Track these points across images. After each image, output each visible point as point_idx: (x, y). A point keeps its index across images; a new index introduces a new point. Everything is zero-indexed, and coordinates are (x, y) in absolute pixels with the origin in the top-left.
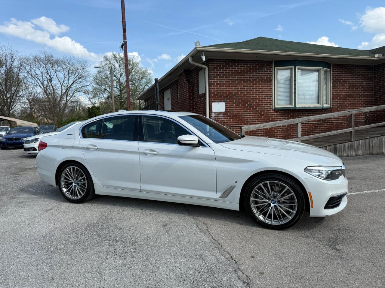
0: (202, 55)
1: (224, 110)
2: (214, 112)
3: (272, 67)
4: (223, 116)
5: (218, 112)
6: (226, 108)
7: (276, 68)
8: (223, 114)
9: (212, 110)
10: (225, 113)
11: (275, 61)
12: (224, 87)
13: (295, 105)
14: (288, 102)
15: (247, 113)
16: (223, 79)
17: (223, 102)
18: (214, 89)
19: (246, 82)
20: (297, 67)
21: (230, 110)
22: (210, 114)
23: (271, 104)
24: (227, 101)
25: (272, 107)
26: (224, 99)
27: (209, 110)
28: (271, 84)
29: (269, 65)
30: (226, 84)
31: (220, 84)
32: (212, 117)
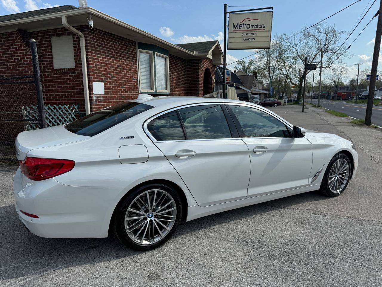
0: (90, 20)
1: (103, 93)
2: (95, 95)
3: (136, 49)
4: (104, 100)
5: (98, 94)
6: (105, 89)
7: (139, 50)
8: (103, 97)
9: (92, 91)
10: (104, 95)
11: (138, 42)
12: (102, 64)
13: (156, 90)
14: (149, 87)
15: (122, 97)
16: (101, 54)
17: (102, 82)
18: (93, 64)
19: (119, 61)
20: (156, 52)
21: (108, 92)
22: (90, 97)
23: (138, 88)
24: (105, 81)
25: (138, 91)
26: (102, 79)
27: (89, 91)
28: (136, 67)
29: (134, 46)
30: (103, 61)
31: (98, 59)
32: (93, 100)
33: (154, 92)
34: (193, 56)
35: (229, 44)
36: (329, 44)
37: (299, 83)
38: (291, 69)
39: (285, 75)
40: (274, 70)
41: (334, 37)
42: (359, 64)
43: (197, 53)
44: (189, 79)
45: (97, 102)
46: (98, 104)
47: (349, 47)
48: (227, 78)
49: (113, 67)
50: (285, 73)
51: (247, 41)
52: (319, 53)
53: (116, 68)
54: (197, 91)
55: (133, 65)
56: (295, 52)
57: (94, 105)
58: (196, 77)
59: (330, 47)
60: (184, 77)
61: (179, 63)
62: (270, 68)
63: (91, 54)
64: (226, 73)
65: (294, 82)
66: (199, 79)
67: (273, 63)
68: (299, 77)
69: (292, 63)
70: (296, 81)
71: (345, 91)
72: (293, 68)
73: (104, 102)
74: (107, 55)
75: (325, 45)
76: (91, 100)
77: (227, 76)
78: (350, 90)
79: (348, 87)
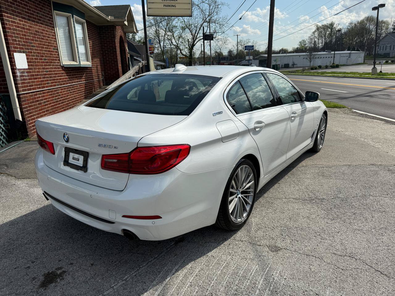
1: (27, 67)
2: (19, 70)
3: (51, 9)
4: (28, 76)
5: (22, 69)
6: (28, 62)
7: (55, 11)
8: (27, 72)
9: (15, 65)
10: (28, 70)
11: (52, 2)
12: (20, 29)
13: (80, 62)
14: (71, 59)
15: (46, 72)
16: (17, 16)
17: (24, 52)
18: (10, 29)
19: (37, 25)
20: (74, 16)
21: (31, 65)
22: (14, 73)
23: (59, 60)
24: (26, 51)
25: (60, 63)
26: (22, 48)
27: (11, 65)
28: (55, 33)
29: (49, 6)
30: (20, 24)
31: (15, 22)
32: (17, 76)
33: (78, 64)
34: (108, 21)
35: (149, 10)
36: (212, 14)
37: (189, 54)
38: (181, 40)
39: (174, 45)
40: (164, 40)
41: (215, 8)
42: (237, 35)
43: (113, 18)
44: (103, 49)
45: (22, 80)
46: (23, 81)
47: (240, 19)
48: (149, 48)
49: (32, 33)
50: (174, 43)
51: (168, 7)
52: (204, 23)
53: (35, 34)
54: (115, 62)
55: (50, 31)
56: (183, 22)
57: (19, 84)
58: (113, 47)
59: (213, 18)
60: (98, 47)
61: (92, 30)
62: (160, 37)
63: (6, 15)
64: (148, 42)
65: (184, 53)
66: (116, 48)
67: (162, 32)
68: (188, 47)
69: (181, 33)
70: (186, 51)
71: (226, 61)
72: (183, 38)
73: (30, 79)
74: (24, 16)
75: (209, 16)
76: (15, 77)
77: (149, 45)
78: (230, 60)
79: (227, 58)
